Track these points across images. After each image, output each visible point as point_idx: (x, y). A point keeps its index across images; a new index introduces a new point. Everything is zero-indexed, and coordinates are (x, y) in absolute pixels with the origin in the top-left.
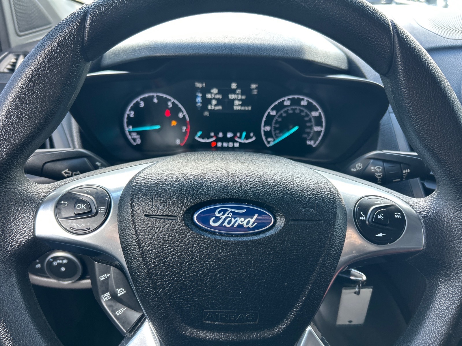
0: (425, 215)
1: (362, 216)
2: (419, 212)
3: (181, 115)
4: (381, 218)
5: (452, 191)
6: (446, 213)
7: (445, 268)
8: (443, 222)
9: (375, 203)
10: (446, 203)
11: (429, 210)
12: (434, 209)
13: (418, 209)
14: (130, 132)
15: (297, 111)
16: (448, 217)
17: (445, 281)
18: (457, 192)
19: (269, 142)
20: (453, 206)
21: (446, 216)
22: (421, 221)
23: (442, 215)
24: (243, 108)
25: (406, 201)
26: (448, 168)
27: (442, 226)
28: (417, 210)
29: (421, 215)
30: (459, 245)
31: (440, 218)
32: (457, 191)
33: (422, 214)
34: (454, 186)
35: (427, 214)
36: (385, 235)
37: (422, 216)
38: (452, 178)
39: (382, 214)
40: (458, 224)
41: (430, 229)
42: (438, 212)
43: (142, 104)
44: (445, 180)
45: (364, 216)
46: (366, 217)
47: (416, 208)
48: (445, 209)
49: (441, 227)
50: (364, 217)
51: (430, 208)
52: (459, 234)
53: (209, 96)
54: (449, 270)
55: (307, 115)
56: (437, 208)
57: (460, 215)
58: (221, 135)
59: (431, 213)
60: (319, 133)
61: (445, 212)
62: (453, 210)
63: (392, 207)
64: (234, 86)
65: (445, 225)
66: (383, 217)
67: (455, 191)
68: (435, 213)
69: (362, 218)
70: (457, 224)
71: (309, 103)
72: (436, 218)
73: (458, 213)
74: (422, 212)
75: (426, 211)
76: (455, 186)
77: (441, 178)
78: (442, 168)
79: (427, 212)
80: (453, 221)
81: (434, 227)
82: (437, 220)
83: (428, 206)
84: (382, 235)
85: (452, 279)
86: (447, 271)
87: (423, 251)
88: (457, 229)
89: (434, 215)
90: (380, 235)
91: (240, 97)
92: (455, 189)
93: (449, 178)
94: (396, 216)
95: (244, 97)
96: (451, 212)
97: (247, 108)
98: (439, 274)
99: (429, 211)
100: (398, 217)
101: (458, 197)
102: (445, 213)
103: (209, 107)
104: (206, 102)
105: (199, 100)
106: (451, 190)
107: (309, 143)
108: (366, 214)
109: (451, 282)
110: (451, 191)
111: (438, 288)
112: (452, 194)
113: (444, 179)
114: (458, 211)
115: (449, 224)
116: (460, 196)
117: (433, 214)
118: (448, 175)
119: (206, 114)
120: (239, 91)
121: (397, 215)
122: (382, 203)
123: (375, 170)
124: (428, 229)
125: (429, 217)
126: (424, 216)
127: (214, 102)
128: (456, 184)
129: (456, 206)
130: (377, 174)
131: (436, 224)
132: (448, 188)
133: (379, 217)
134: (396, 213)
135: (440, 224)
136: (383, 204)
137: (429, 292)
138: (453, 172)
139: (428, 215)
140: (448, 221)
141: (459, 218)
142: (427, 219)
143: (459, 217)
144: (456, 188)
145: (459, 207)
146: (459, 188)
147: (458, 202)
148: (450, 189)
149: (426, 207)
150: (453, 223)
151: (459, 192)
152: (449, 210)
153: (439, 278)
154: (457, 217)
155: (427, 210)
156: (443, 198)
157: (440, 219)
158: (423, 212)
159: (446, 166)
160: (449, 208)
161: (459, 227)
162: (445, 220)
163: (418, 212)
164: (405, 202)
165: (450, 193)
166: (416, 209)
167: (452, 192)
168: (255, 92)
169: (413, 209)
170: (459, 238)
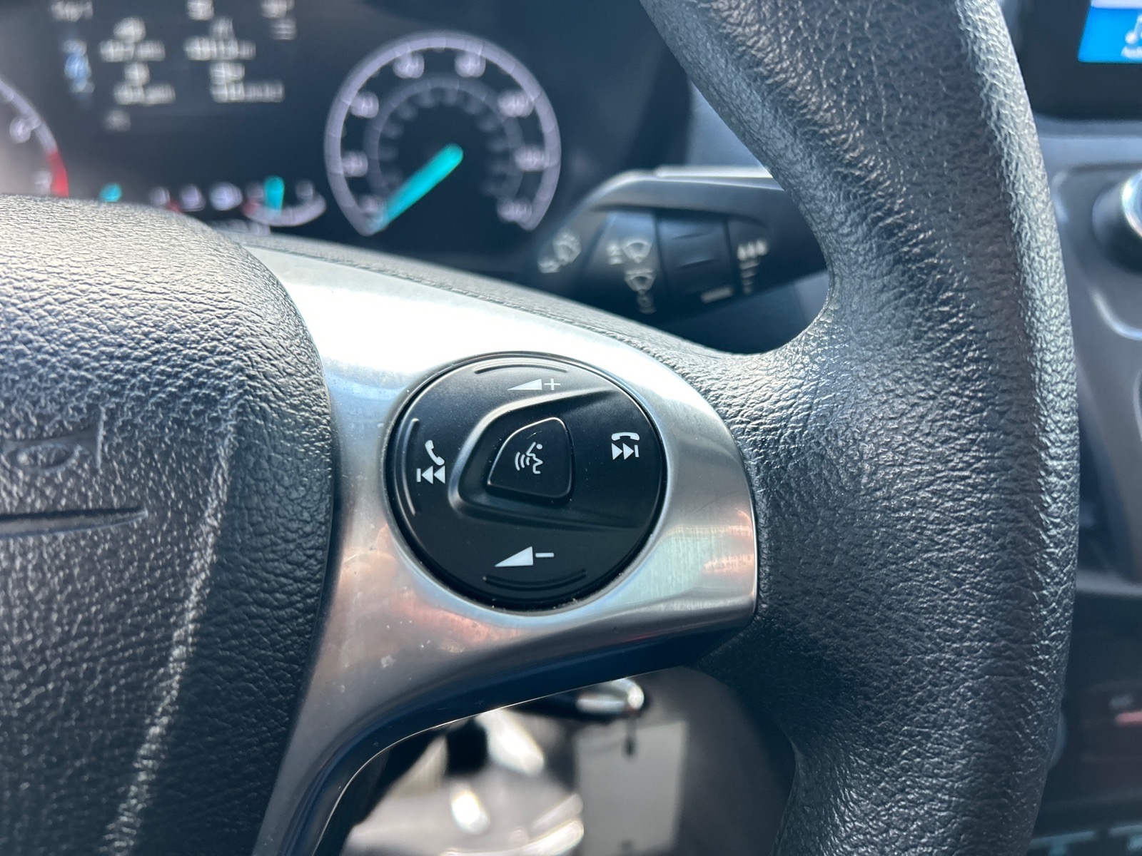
0: (768, 431)
1: (427, 463)
2: (742, 422)
3: (20, 131)
4: (529, 468)
5: (890, 294)
6: (866, 418)
7: (868, 703)
8: (855, 463)
9: (514, 391)
10: (867, 364)
11: (791, 406)
12: (813, 399)
13: (738, 408)
15: (451, 100)
16: (875, 435)
17: (872, 765)
18: (911, 295)
20: (899, 374)
21: (868, 429)
22: (749, 466)
23: (848, 427)
24: (254, 94)
25: (687, 371)
26: (854, 166)
27: (850, 486)
28: (731, 411)
29: (749, 433)
30: (933, 579)
31: (840, 443)
32: (911, 291)
33: (755, 429)
34: (898, 261)
35: (776, 429)
36: (551, 555)
37: (755, 441)
38: (880, 219)
39: (540, 447)
40: (926, 467)
41: (788, 505)
42: (831, 412)
44: (853, 239)
45: (439, 461)
46: (449, 466)
47: (729, 401)
48: (864, 396)
49: (842, 488)
50: (436, 468)
51: (795, 397)
52: (932, 523)
53: (112, 51)
54: (890, 711)
55: (486, 112)
56: (828, 392)
57: (934, 421)
59: (797, 421)
60: (538, 177)
61: (860, 410)
62: (898, 396)
63: (598, 406)
64: (201, 7)
65: (864, 480)
66: (540, 462)
67: (903, 294)
68: (815, 421)
69: (429, 475)
70: (920, 471)
71: (491, 68)
72: (818, 444)
73: (921, 409)
74: (755, 419)
75: (773, 411)
76: (901, 267)
77: (836, 231)
78: (831, 168)
79: (781, 419)
80: (900, 453)
81: (809, 493)
82: (823, 457)
83: (787, 387)
84: (535, 558)
85: (904, 758)
86: (882, 713)
87: (758, 622)
88: (922, 494)
89: (811, 429)
90: (524, 558)
91: (233, 49)
92: (901, 283)
93: (869, 220)
94: (616, 452)
95: (248, 51)
96: (892, 408)
97: (267, 93)
98: (843, 732)
99: (791, 410)
100: (627, 452)
101: (920, 325)
102: (861, 415)
103: (124, 95)
104: (109, 75)
105: (78, 67)
106: (881, 291)
107: (508, 213)
108: (448, 450)
109: (902, 768)
110: (884, 297)
111: (841, 799)
112: (888, 312)
113: (848, 235)
114: (923, 399)
115: (881, 474)
116: (928, 319)
117: (805, 427)
118: (859, 207)
119: (117, 120)
120: (223, 27)
121: (619, 444)
122: (552, 385)
123: (623, 255)
124: (779, 505)
125: (785, 442)
126: (763, 442)
127: (138, 74)
128: (906, 249)
129: (913, 373)
130: (632, 275)
131: (820, 475)
132: (870, 279)
133: (520, 461)
134: (616, 437)
135: (838, 475)
136: (558, 390)
137: (804, 811)
138: (881, 183)
139: (781, 434)
140: (878, 455)
141: (930, 439)
142: (777, 455)
143: (928, 434)
144: (904, 273)
145: (928, 378)
146: (921, 269)
147: (920, 352)
148: (878, 284)
149: (776, 391)
150: (901, 465)
151: (921, 293)
152: (878, 397)
153: (845, 747)
154: (917, 435)
155: (782, 408)
156: (851, 338)
157: (840, 451)
158: (760, 417)
159: (846, 151)
160: (881, 389)
161: (931, 483)
162: (862, 454)
163: (738, 418)
164: (683, 376)
165: (880, 310)
166: (730, 405)
167: (888, 302)
168: (286, 31)
169: (715, 406)
170: (932, 540)
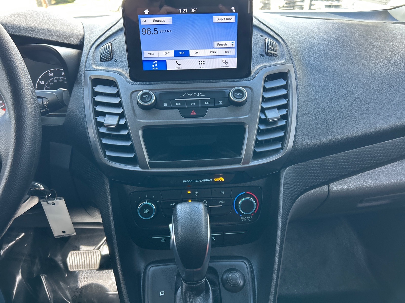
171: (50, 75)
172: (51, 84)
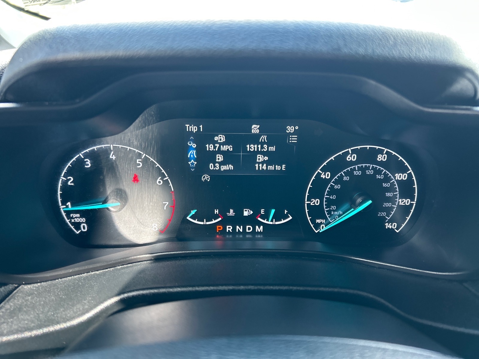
14: (68, 213)
15: (370, 172)
19: (317, 226)
24: (271, 168)
43: (88, 164)
55: (387, 179)
58: (231, 213)
60: (407, 209)
64: (255, 129)
71: (391, 157)
95: (272, 149)
97: (278, 168)
103: (211, 166)
105: (192, 154)
107: (388, 226)
119: (206, 177)
120: (263, 138)
127: (220, 158)
168: (294, 139)
171: (349, 159)
172: (345, 178)
